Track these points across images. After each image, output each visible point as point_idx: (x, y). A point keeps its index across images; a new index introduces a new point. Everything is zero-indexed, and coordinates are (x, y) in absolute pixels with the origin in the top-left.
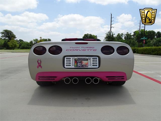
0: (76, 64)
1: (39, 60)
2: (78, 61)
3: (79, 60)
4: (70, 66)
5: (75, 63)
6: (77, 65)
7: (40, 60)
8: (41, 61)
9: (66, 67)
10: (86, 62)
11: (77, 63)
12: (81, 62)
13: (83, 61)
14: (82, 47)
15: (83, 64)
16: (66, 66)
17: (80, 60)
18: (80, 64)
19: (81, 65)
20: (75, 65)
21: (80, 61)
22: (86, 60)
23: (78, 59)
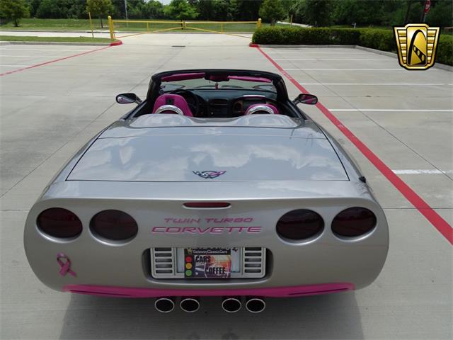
0: (189, 266)
1: (62, 255)
2: (195, 256)
3: (200, 252)
4: (171, 272)
5: (186, 262)
6: (193, 269)
7: (66, 257)
8: (69, 260)
9: (154, 275)
10: (224, 258)
11: (193, 263)
12: (207, 260)
13: (214, 256)
14: (209, 220)
15: (213, 266)
16: (157, 272)
17: (205, 252)
18: (202, 267)
19: (207, 268)
20: (186, 269)
21: (203, 256)
22: (223, 252)
23: (197, 250)
